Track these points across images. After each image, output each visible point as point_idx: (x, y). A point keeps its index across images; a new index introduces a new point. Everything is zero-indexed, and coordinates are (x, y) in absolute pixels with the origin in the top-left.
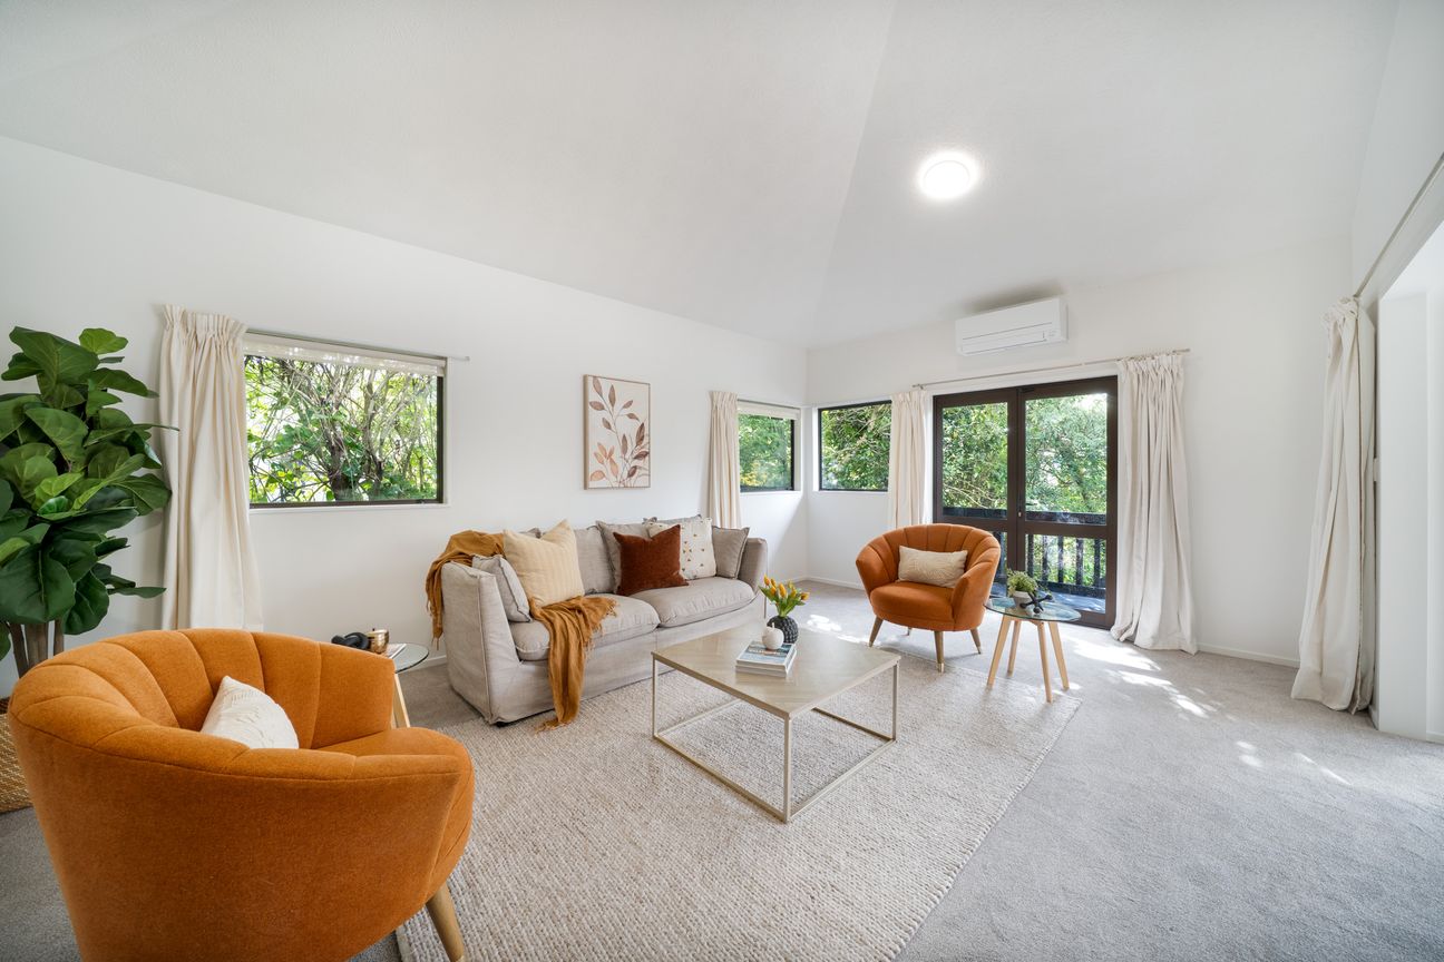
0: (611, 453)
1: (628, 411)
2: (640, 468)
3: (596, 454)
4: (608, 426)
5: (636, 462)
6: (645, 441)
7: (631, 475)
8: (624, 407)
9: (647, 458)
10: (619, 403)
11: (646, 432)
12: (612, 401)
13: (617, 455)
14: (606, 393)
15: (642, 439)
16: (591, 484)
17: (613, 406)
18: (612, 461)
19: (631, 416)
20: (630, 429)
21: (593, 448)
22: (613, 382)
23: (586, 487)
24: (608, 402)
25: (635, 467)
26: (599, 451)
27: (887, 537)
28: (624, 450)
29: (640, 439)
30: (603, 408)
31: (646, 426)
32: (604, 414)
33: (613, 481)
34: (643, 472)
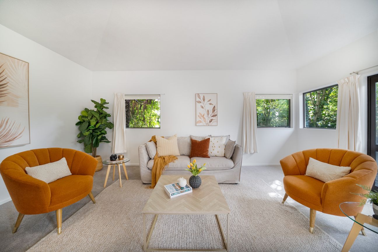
0: (203, 115)
1: (210, 102)
2: (214, 120)
3: (198, 116)
4: (203, 107)
5: (212, 118)
6: (216, 111)
7: (210, 122)
8: (208, 101)
9: (216, 116)
10: (206, 100)
11: (216, 108)
12: (204, 100)
13: (206, 116)
14: (202, 98)
15: (214, 111)
16: (197, 124)
17: (204, 101)
18: (204, 118)
19: (210, 104)
20: (211, 108)
21: (198, 114)
22: (204, 95)
23: (196, 125)
24: (202, 100)
25: (212, 119)
26: (199, 115)
27: (304, 153)
28: (208, 114)
29: (214, 110)
30: (201, 102)
31: (216, 107)
32: (201, 104)
33: (204, 123)
34: (215, 121)
